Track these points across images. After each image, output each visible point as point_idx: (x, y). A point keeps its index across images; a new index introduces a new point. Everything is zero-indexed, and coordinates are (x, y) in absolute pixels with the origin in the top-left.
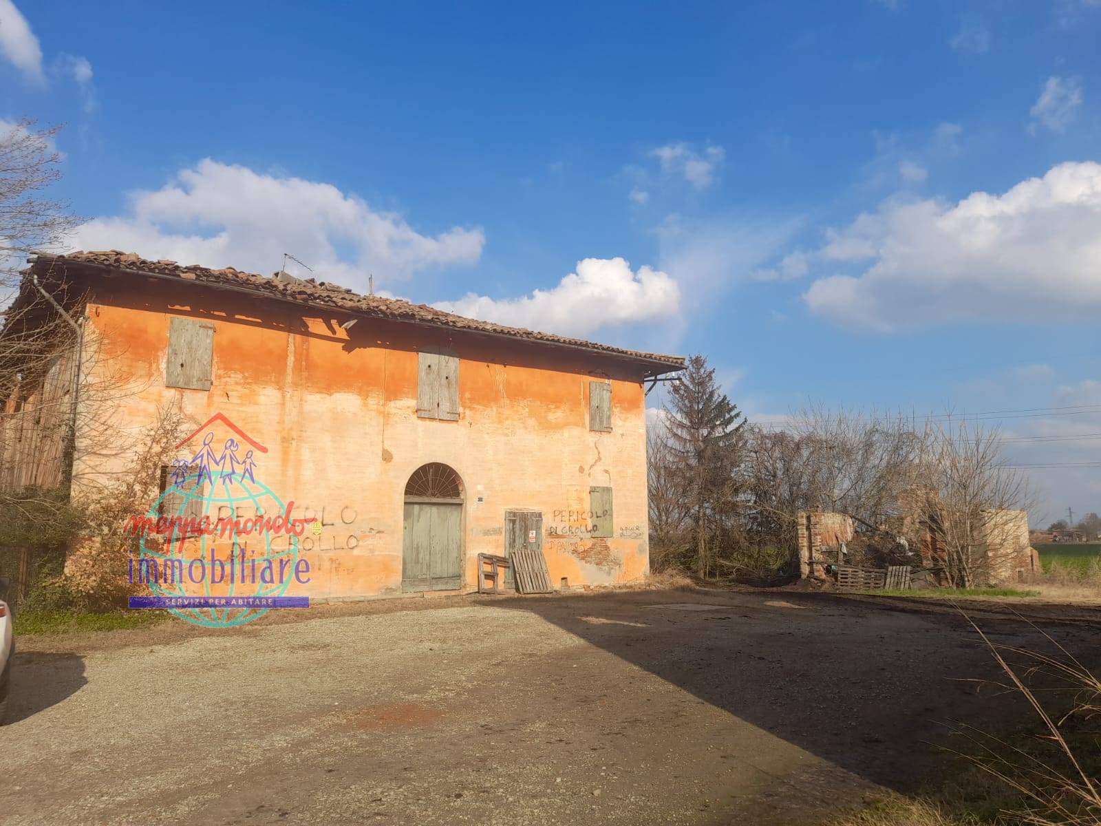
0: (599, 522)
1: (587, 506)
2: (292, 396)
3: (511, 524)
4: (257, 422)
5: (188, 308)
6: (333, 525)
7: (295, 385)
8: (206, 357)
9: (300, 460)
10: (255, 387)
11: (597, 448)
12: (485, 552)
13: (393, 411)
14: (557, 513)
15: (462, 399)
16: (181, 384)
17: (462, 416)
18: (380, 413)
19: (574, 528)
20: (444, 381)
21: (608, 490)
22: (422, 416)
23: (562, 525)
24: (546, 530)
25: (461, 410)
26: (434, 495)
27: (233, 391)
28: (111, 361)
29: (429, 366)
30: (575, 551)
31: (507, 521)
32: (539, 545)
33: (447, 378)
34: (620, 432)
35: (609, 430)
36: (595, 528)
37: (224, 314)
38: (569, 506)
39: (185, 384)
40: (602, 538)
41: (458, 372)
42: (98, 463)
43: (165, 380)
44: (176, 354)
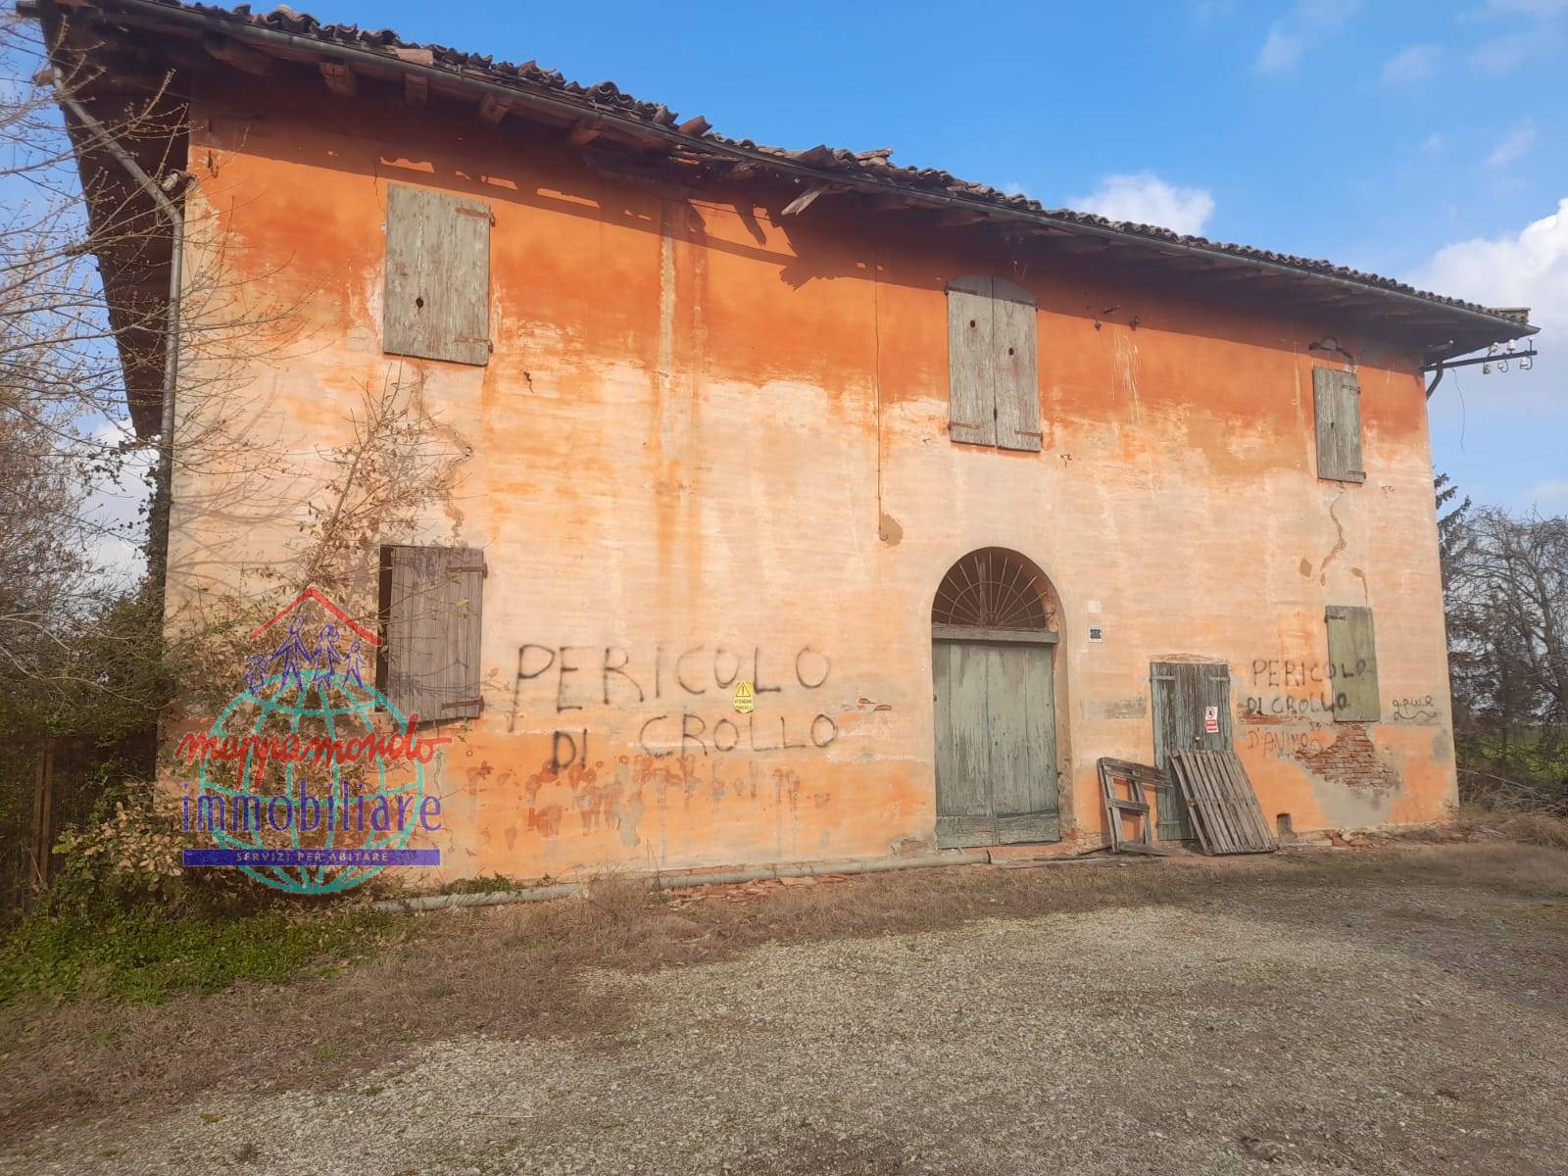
0: (1349, 687)
1: (1321, 652)
2: (676, 384)
3: (1165, 692)
4: (598, 445)
5: (426, 166)
6: (778, 690)
7: (681, 360)
8: (476, 284)
9: (699, 537)
10: (591, 361)
11: (1335, 520)
12: (1111, 755)
13: (898, 426)
14: (1259, 666)
15: (1045, 402)
16: (419, 348)
17: (1046, 440)
18: (870, 429)
19: (1298, 702)
20: (1005, 359)
21: (1362, 615)
22: (963, 439)
23: (1273, 693)
24: (1240, 706)
25: (1043, 426)
26: (991, 623)
27: (540, 368)
28: (251, 288)
29: (973, 324)
30: (1301, 754)
31: (1155, 683)
32: (1226, 739)
33: (1011, 352)
34: (1382, 484)
35: (1358, 478)
36: (1342, 702)
37: (511, 185)
38: (1283, 649)
39: (429, 348)
40: (1357, 724)
41: (1035, 337)
42: (227, 537)
43: (381, 337)
44: (404, 274)
